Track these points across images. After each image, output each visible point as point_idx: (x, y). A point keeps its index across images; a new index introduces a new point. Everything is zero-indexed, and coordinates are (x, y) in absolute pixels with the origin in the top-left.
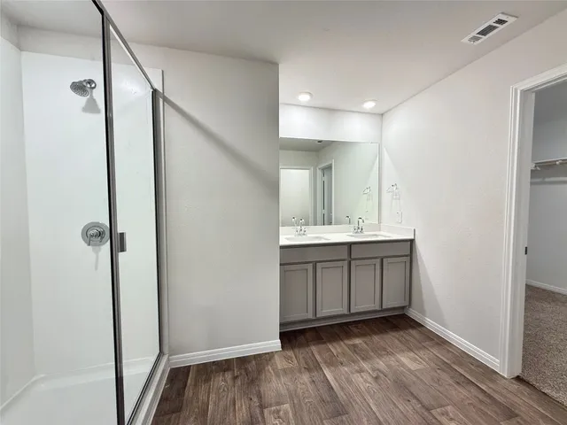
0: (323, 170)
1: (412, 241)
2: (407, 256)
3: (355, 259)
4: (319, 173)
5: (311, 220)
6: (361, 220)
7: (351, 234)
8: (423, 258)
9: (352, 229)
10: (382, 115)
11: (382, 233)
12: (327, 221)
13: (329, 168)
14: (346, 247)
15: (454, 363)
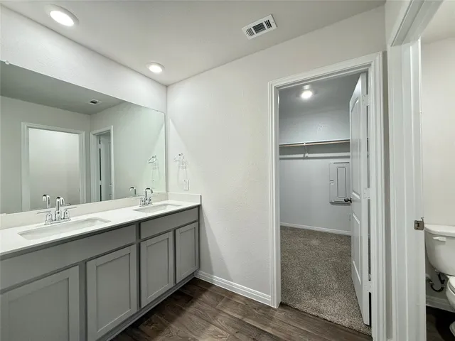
0: (99, 136)
1: (199, 207)
2: (195, 222)
3: (145, 240)
4: (93, 139)
5: (83, 195)
6: (148, 191)
7: (138, 207)
8: (210, 221)
9: (139, 202)
10: (167, 86)
11: (169, 202)
12: (105, 194)
13: (107, 135)
14: (134, 227)
15: (245, 316)
